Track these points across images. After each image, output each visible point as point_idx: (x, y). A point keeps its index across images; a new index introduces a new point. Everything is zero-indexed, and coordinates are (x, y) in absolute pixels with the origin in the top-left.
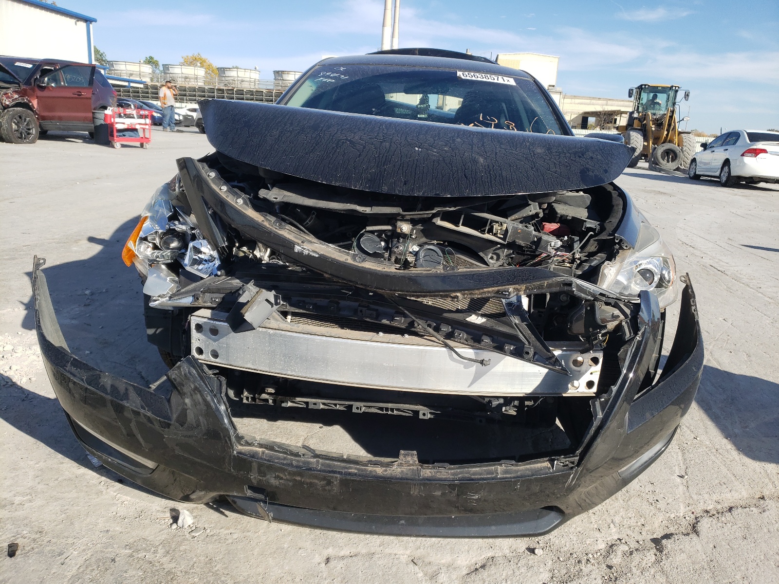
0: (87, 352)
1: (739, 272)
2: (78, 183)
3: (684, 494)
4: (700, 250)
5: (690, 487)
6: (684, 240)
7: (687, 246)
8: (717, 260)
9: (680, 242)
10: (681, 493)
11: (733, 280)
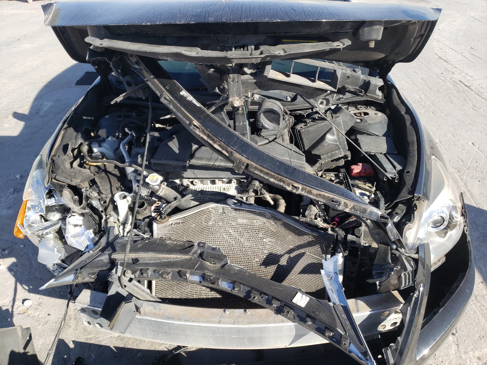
0: (22, 246)
1: (480, 85)
2: (4, 48)
3: (456, 354)
4: (452, 65)
5: (459, 345)
6: (440, 54)
7: (442, 61)
8: (464, 74)
9: (437, 57)
10: (454, 353)
11: (477, 96)
